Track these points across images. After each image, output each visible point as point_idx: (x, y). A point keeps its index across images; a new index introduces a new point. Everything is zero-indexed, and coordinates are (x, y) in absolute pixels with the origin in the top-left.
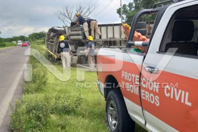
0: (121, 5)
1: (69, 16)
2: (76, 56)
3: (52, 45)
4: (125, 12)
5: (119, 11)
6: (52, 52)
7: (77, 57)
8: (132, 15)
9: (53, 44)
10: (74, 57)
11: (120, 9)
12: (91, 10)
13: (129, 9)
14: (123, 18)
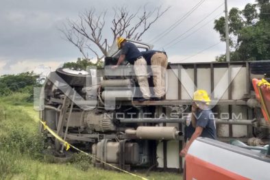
0: (226, 11)
1: (93, 34)
2: (114, 140)
3: (54, 112)
4: (236, 26)
5: (220, 26)
6: (55, 129)
7: (117, 144)
8: (253, 34)
9: (58, 109)
10: (110, 144)
11: (222, 19)
12: (149, 21)
13: (245, 20)
14: (230, 43)
